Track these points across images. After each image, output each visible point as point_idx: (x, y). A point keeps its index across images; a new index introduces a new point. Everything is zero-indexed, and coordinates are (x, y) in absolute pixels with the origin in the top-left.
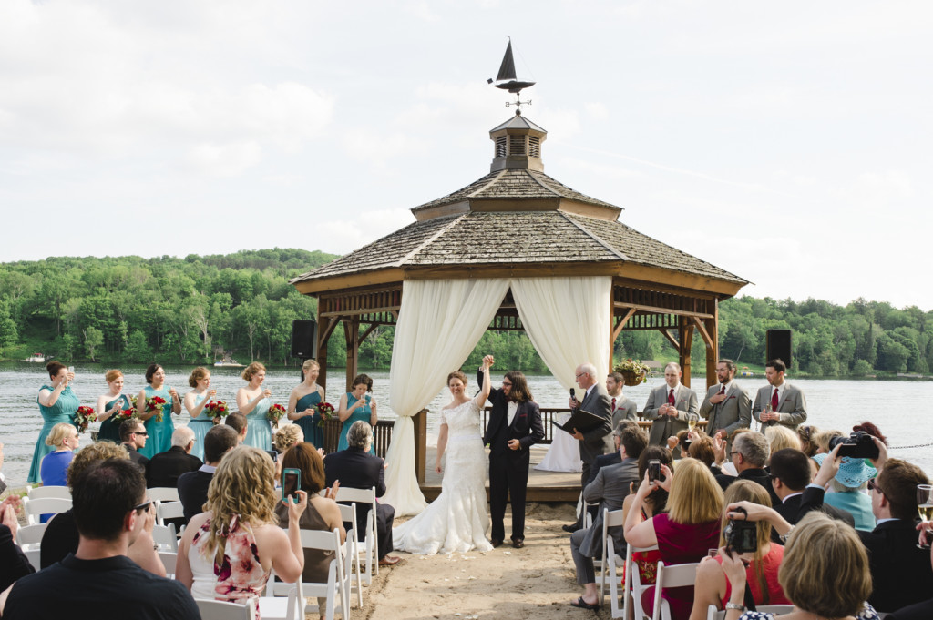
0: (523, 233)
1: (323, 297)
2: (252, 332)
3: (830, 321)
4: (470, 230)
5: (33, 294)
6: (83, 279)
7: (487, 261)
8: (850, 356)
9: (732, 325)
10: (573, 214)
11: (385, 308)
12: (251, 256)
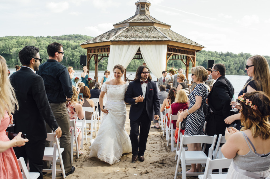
0: (143, 32)
1: (88, 49)
2: (67, 59)
3: (233, 58)
4: (129, 31)
5: (2, 47)
6: (17, 42)
7: (133, 40)
8: (238, 69)
9: (205, 59)
10: (158, 27)
11: (105, 52)
12: (66, 37)
